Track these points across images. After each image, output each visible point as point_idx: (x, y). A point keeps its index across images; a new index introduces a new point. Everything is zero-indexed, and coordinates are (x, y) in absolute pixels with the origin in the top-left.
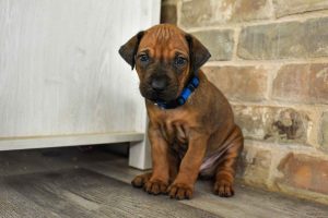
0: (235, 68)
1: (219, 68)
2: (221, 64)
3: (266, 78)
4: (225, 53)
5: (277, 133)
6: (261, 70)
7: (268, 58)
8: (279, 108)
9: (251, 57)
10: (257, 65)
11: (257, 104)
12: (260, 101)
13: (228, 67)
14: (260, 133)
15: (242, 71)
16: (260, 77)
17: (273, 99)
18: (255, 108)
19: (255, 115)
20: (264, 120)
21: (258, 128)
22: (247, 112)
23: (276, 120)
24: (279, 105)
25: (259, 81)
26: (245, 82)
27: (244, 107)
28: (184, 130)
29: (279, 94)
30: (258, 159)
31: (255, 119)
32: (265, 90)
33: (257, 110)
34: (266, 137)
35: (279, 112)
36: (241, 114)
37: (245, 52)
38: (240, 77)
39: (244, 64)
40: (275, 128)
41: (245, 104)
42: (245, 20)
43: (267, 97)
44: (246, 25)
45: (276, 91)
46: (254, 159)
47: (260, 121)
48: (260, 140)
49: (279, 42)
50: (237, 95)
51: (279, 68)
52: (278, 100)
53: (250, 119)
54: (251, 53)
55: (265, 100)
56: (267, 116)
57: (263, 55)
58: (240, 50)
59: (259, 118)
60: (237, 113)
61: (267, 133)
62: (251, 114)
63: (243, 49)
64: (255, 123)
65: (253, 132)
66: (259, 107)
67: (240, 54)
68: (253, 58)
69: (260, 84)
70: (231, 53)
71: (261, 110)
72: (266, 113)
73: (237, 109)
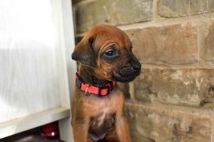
1: (139, 30)
2: (141, 26)
3: (195, 37)
4: (144, 14)
6: (188, 28)
7: (196, 14)
9: (174, 15)
10: (183, 23)
11: (189, 67)
12: (191, 63)
13: (148, 28)
14: (195, 99)
15: (166, 31)
16: (188, 36)
17: (206, 60)
18: (186, 71)
20: (198, 85)
21: (192, 94)
22: (177, 76)
25: (187, 41)
26: (170, 43)
27: (173, 71)
30: (195, 127)
31: (187, 83)
34: (203, 104)
36: (170, 79)
37: (167, 10)
38: (164, 39)
39: (167, 23)
40: (213, 92)
41: (174, 68)
45: (209, 51)
46: (191, 128)
47: (193, 86)
48: (196, 107)
51: (210, 23)
53: (182, 84)
54: (174, 10)
55: (197, 61)
56: (202, 80)
57: (189, 11)
58: (160, 9)
59: (192, 82)
60: (165, 78)
61: (203, 99)
62: (181, 79)
63: (165, 7)
64: (187, 88)
65: (187, 99)
66: (191, 70)
67: (161, 13)
68: (177, 15)
69: (188, 44)
70: (151, 13)
71: (193, 74)
72: (201, 77)
73: (164, 73)
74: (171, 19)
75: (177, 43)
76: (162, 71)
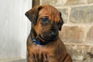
0: (69, 27)
3: (84, 32)
5: (89, 58)
6: (81, 28)
7: (85, 22)
8: (90, 46)
9: (76, 22)
10: (79, 26)
11: (80, 44)
12: (80, 43)
14: (81, 58)
15: (72, 28)
16: (81, 31)
17: (87, 42)
18: (78, 46)
19: (78, 49)
20: (83, 52)
21: (80, 55)
22: (75, 48)
23: (89, 52)
24: (90, 45)
25: (80, 33)
26: (73, 34)
27: (73, 46)
28: (46, 57)
29: (90, 39)
31: (78, 51)
32: (83, 37)
33: (79, 47)
34: (84, 59)
35: (90, 48)
36: (72, 49)
37: (73, 20)
38: (71, 31)
39: (73, 25)
40: (88, 55)
41: (74, 44)
42: (73, 4)
43: (84, 41)
44: (74, 6)
45: (88, 38)
47: (81, 52)
48: (81, 61)
49: (90, 14)
50: (69, 40)
52: (89, 42)
53: (76, 51)
54: (76, 20)
55: (83, 42)
56: (84, 50)
57: (82, 21)
58: (71, 18)
59: (81, 50)
60: (70, 48)
61: (84, 58)
62: (76, 49)
63: (73, 18)
64: (79, 53)
65: (78, 57)
66: (80, 45)
67: (71, 20)
68: (77, 22)
69: (81, 34)
70: (67, 20)
71: (81, 47)
72: (84, 48)
73: (70, 46)
74: (75, 24)
75: (76, 34)
76: (69, 45)
